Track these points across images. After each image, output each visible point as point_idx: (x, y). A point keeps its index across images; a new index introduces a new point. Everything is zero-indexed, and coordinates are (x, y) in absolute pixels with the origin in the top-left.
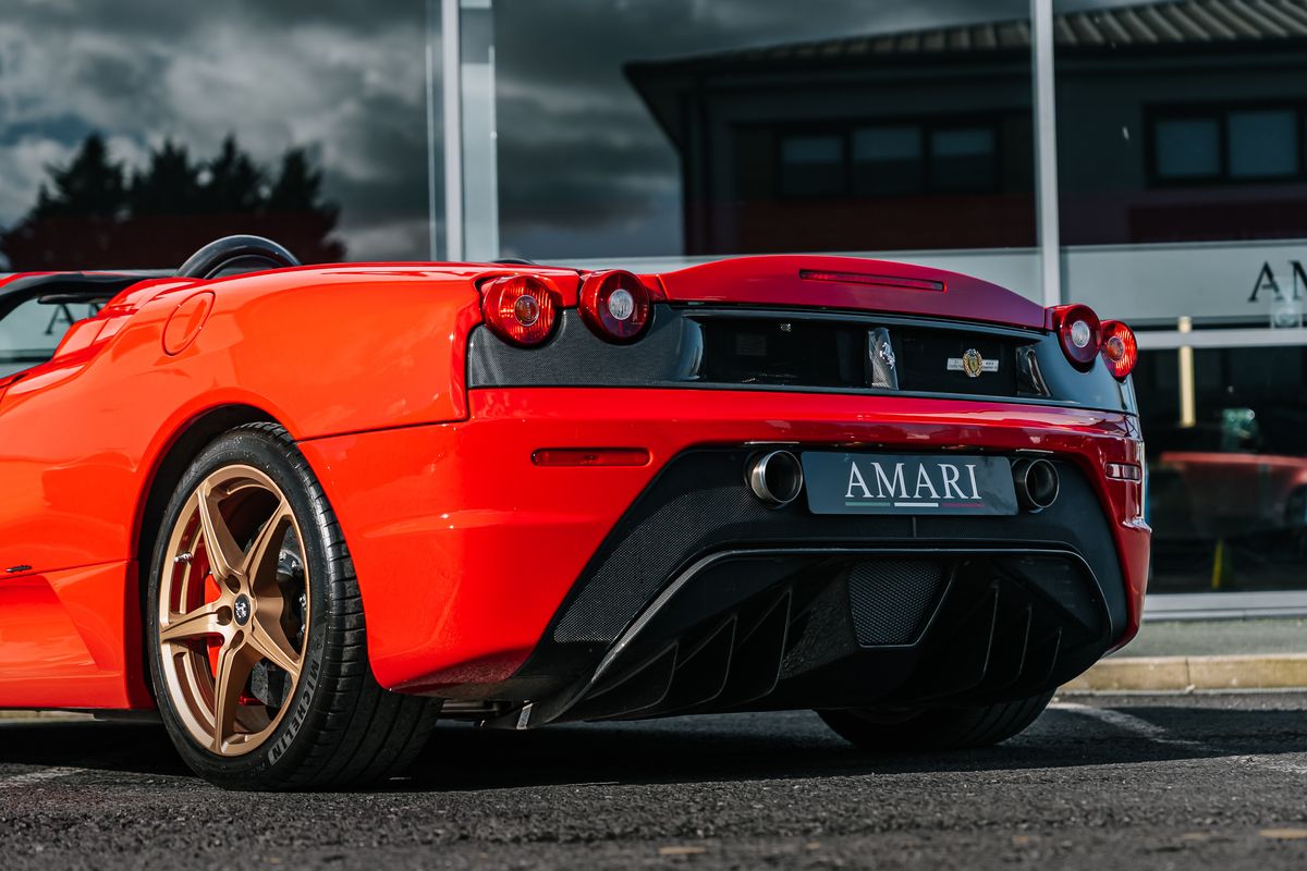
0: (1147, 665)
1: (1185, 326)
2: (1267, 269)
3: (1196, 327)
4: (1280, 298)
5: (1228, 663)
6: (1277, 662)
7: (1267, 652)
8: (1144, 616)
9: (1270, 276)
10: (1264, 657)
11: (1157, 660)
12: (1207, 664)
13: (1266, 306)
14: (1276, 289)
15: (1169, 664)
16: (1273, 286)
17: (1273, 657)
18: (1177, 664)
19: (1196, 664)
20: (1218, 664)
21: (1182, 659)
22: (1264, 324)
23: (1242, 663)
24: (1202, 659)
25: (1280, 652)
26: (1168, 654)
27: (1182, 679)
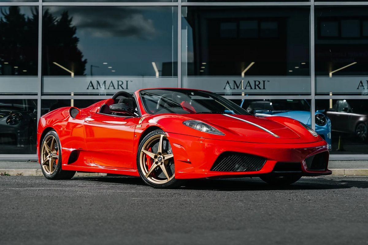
0: (336, 170)
1: (331, 94)
2: (361, 82)
3: (333, 95)
4: (364, 89)
5: (353, 170)
6: (364, 170)
7: (361, 168)
8: (329, 159)
9: (362, 84)
10: (361, 169)
11: (338, 169)
12: (349, 170)
13: (361, 90)
14: (363, 87)
15: (340, 170)
16: (363, 86)
17: (363, 169)
18: (342, 170)
19: (346, 170)
20: (351, 170)
21: (343, 169)
22: (360, 94)
23: (356, 170)
24: (348, 169)
25: (364, 168)
26: (340, 168)
27: (343, 174)
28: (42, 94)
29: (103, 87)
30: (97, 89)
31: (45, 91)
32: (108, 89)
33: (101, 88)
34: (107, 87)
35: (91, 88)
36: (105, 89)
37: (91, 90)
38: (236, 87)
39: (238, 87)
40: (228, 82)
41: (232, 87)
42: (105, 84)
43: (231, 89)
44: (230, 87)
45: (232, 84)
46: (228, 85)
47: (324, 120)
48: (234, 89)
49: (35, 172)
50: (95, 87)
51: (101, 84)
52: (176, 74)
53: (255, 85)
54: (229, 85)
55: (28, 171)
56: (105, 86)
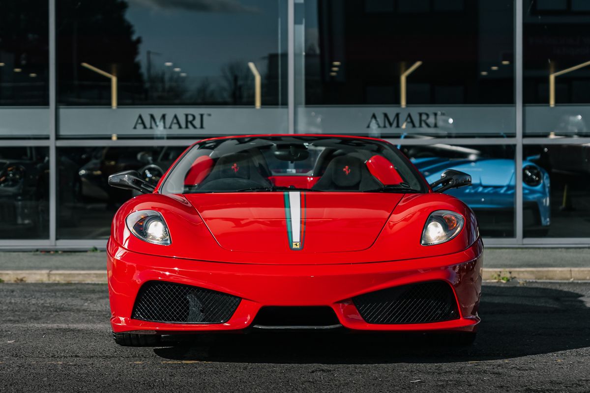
0: (556, 271)
5: (586, 271)
11: (560, 269)
12: (578, 271)
15: (564, 271)
18: (567, 271)
19: (574, 271)
20: (582, 271)
21: (569, 269)
24: (576, 269)
26: (564, 266)
27: (569, 276)
28: (58, 138)
29: (161, 124)
30: (151, 128)
31: (63, 132)
32: (170, 128)
33: (157, 126)
34: (168, 125)
35: (140, 127)
36: (165, 127)
37: (140, 131)
38: (387, 124)
39: (391, 124)
40: (374, 116)
41: (382, 125)
42: (164, 119)
43: (379, 127)
44: (378, 124)
45: (381, 119)
46: (374, 121)
47: (538, 175)
48: (385, 127)
49: (46, 275)
50: (148, 125)
51: (158, 121)
52: (285, 103)
53: (421, 121)
54: (376, 121)
55: (35, 274)
56: (164, 123)
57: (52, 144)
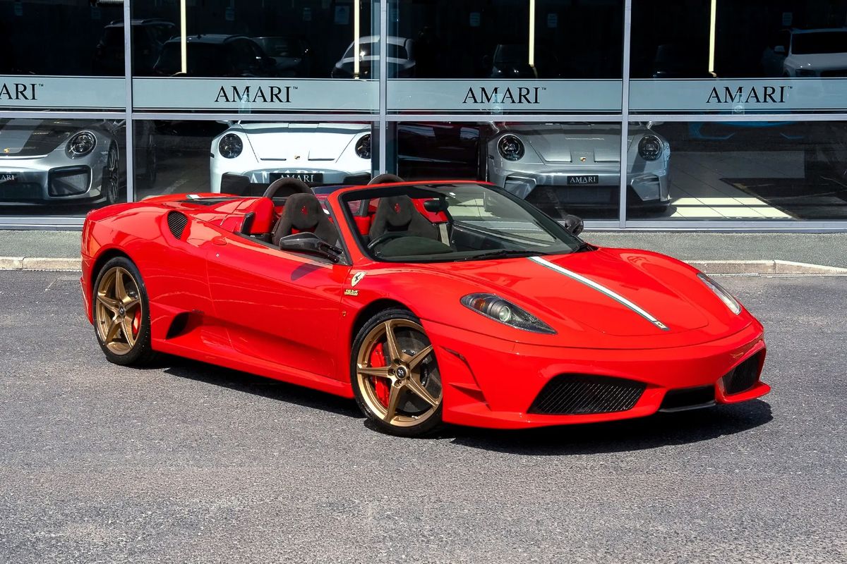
29: (244, 97)
30: (234, 101)
32: (254, 101)
33: (240, 99)
34: (251, 99)
35: (222, 99)
36: (248, 101)
37: (222, 104)
38: (485, 99)
39: (489, 99)
40: (471, 91)
42: (248, 92)
50: (231, 98)
51: (241, 93)
53: (520, 96)
56: (248, 95)
57: (129, 117)
